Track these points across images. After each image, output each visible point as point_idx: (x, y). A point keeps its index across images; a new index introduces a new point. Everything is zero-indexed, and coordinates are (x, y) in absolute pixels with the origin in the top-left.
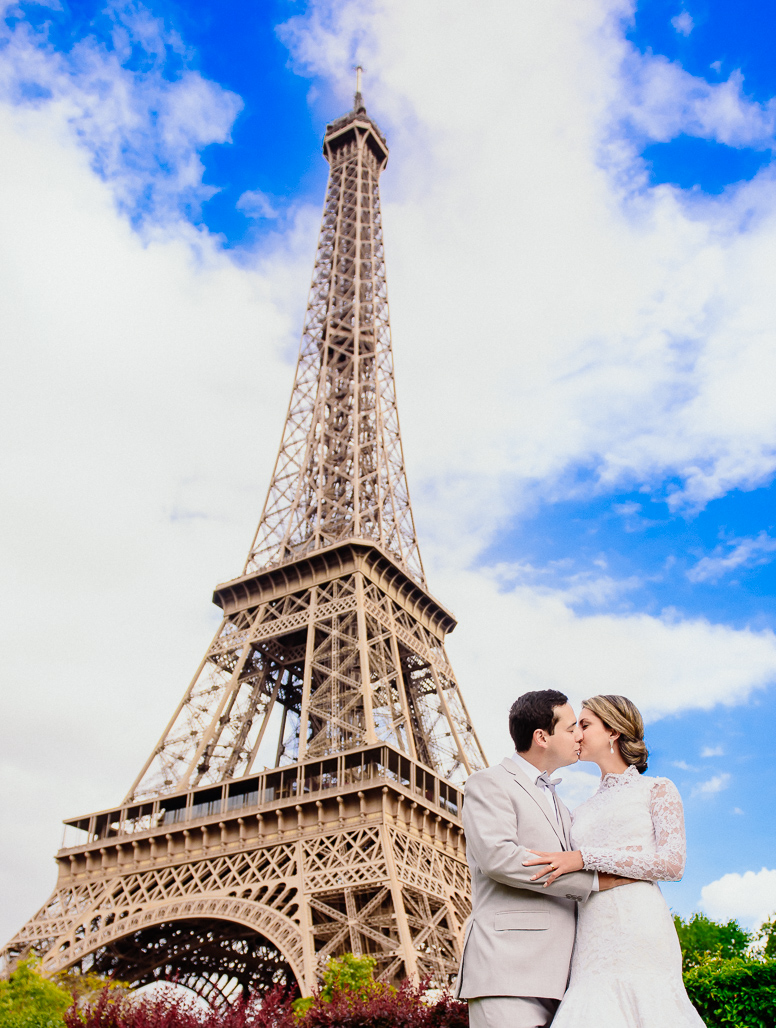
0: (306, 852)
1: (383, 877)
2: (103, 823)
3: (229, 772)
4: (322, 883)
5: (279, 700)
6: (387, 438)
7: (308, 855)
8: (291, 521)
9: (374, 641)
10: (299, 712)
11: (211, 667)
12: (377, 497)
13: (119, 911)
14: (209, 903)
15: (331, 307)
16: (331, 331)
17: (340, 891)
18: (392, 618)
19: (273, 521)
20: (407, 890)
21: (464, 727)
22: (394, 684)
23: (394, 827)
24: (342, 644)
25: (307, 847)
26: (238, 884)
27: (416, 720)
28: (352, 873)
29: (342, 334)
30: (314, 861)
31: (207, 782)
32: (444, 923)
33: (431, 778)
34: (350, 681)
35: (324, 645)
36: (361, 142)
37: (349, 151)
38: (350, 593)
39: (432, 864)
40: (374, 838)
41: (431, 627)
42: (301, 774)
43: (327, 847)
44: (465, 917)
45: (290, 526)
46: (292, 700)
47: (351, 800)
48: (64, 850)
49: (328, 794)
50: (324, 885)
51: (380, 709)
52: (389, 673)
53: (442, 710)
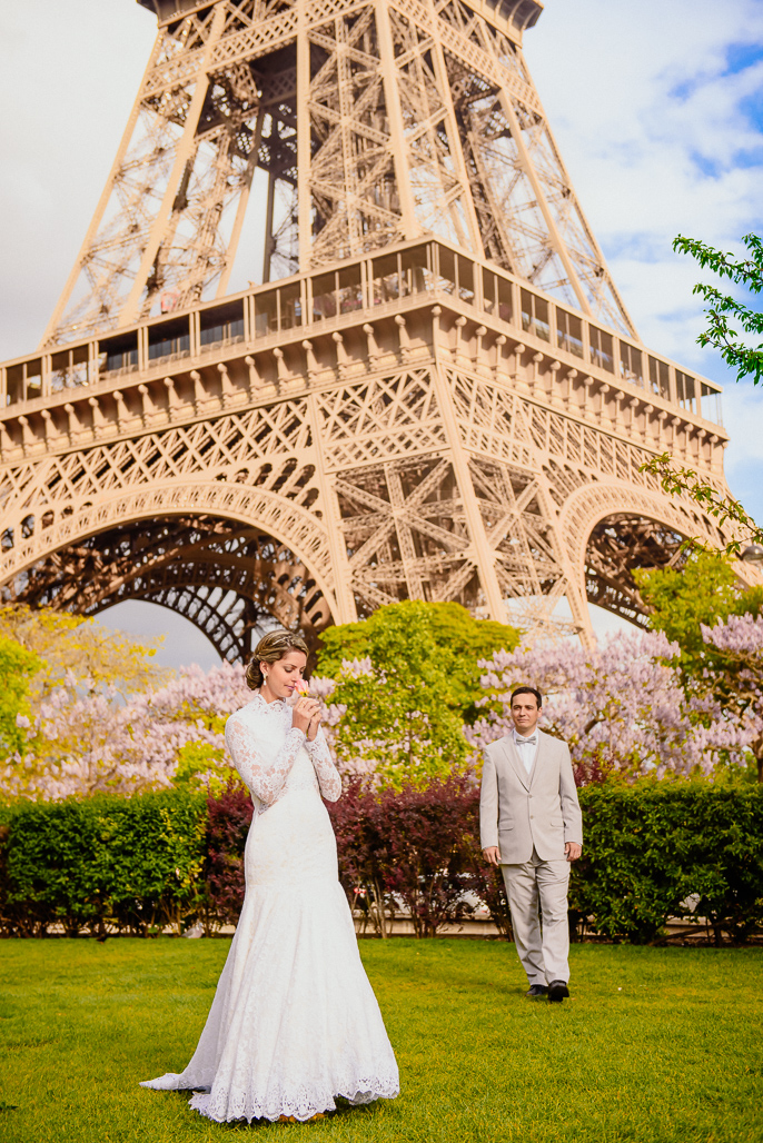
0: (323, 410)
1: (439, 445)
2: (17, 378)
3: (198, 288)
4: (351, 456)
5: (261, 165)
7: (326, 415)
9: (404, 59)
10: (294, 183)
11: (151, 118)
13: (58, 506)
14: (189, 491)
17: (378, 468)
18: (433, 12)
20: (476, 462)
21: (557, 191)
22: (441, 128)
23: (452, 367)
24: (355, 66)
25: (324, 403)
26: (228, 462)
27: (481, 186)
28: (394, 440)
30: (336, 424)
31: (160, 310)
32: (534, 508)
33: (506, 285)
34: (374, 132)
35: (325, 71)
39: (513, 419)
40: (423, 385)
41: (499, 21)
42: (307, 291)
43: (353, 402)
44: (566, 496)
46: (280, 161)
47: (385, 331)
49: (352, 320)
50: (353, 459)
51: (422, 174)
52: (432, 110)
53: (520, 168)
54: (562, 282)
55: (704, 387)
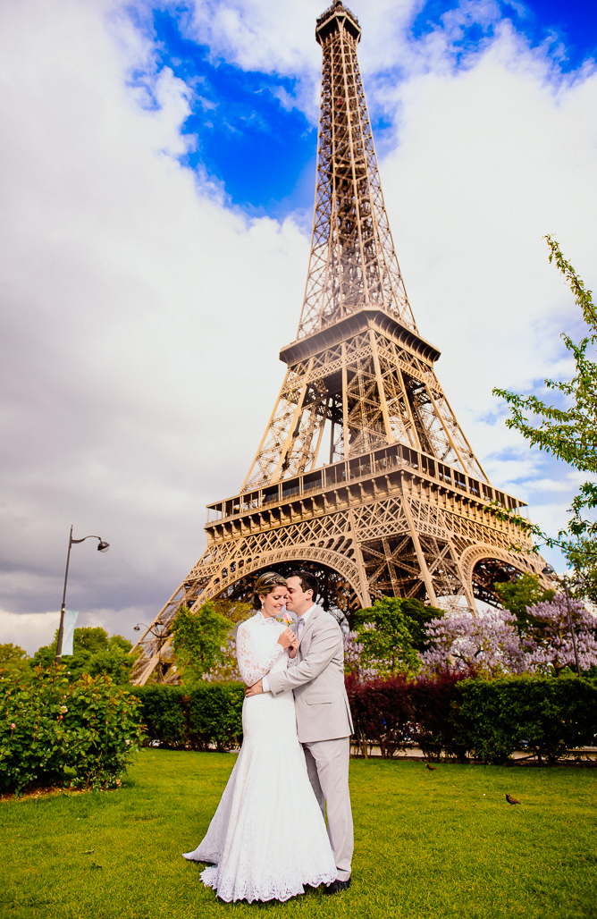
0: (355, 515)
1: (406, 530)
2: (230, 506)
3: (303, 467)
4: (367, 535)
5: (329, 418)
6: (381, 233)
7: (357, 518)
8: (323, 300)
9: (385, 374)
10: (342, 424)
11: (284, 401)
12: (378, 275)
13: (245, 558)
14: (299, 551)
15: (334, 148)
16: (335, 165)
17: (379, 540)
18: (396, 357)
19: (312, 301)
20: (422, 537)
21: (451, 423)
22: (401, 400)
23: (410, 496)
25: (355, 513)
26: (315, 538)
27: (419, 422)
28: (386, 528)
29: (342, 166)
30: (360, 521)
31: (288, 476)
32: (448, 556)
33: (432, 462)
34: (374, 403)
35: (353, 381)
36: (341, 26)
37: (334, 35)
38: (367, 344)
39: (437, 518)
40: (398, 504)
41: (424, 359)
42: (347, 467)
43: (368, 512)
44: (462, 551)
45: (323, 302)
46: (336, 416)
47: (381, 482)
48: (209, 524)
49: (366, 478)
50: (369, 536)
51: (394, 418)
52: (397, 394)
53: (435, 414)
54: (456, 460)
55: (520, 503)
